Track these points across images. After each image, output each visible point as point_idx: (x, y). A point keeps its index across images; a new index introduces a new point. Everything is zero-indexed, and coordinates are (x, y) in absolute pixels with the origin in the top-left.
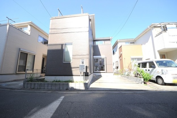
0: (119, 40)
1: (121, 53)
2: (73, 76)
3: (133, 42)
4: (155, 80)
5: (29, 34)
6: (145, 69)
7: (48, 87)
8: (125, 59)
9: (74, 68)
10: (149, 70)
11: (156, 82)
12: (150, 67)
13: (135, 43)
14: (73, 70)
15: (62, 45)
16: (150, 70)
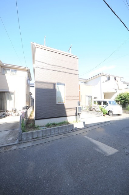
2: (67, 117)
4: (108, 113)
7: (54, 132)
9: (67, 109)
11: (108, 114)
12: (104, 104)
13: (87, 83)
14: (67, 110)
16: (104, 107)
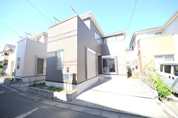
0: (136, 33)
1: (139, 49)
3: (160, 32)
5: (43, 43)
6: (168, 75)
8: (144, 57)
10: (173, 78)
13: (163, 32)
15: (56, 52)
16: (175, 79)
